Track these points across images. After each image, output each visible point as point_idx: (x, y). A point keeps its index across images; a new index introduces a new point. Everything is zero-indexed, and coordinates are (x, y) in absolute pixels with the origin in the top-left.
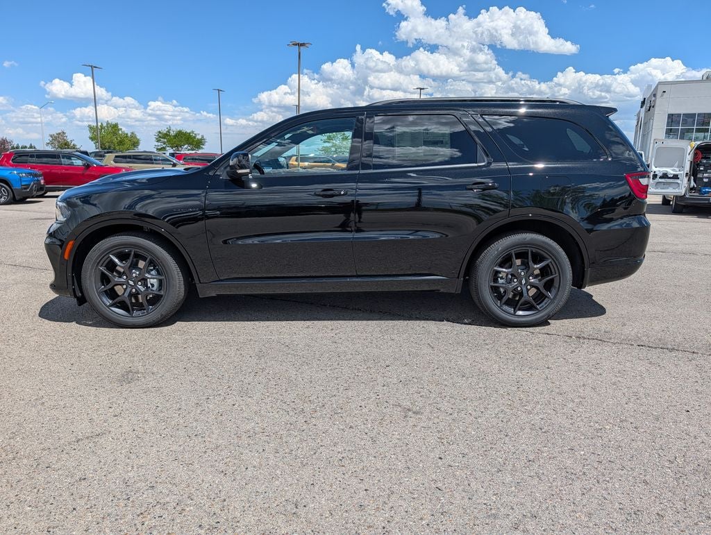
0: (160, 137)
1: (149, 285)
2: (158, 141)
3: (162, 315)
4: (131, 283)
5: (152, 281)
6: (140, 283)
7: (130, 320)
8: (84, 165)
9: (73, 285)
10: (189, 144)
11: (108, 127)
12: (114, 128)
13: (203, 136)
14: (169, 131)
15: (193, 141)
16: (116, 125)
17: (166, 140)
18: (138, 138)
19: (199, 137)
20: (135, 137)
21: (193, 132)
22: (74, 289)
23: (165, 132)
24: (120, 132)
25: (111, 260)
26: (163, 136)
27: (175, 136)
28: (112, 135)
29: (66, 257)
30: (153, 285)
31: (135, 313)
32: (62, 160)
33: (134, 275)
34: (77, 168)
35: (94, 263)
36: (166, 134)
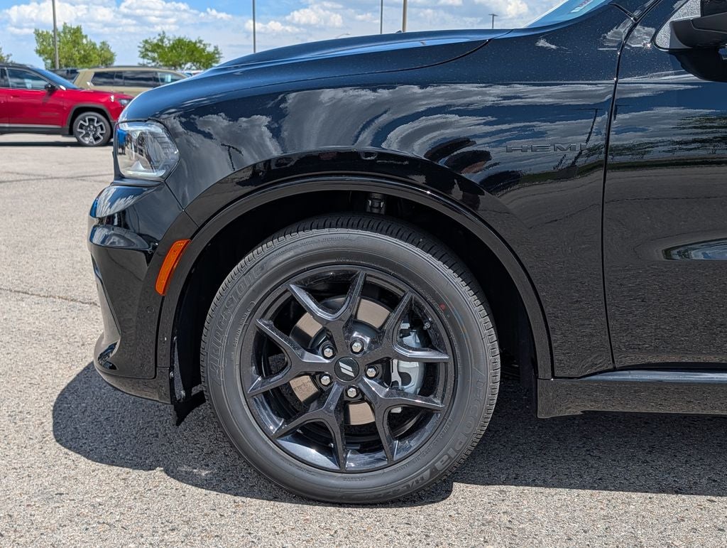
0: (147, 50)
1: (395, 377)
2: (143, 57)
3: (434, 471)
4: (347, 369)
5: (405, 366)
6: (371, 372)
7: (337, 482)
8: (46, 87)
9: (172, 369)
10: (194, 61)
11: (65, 33)
12: (75, 34)
13: (216, 48)
14: (162, 40)
15: (201, 56)
16: (78, 30)
17: (156, 55)
18: (112, 50)
19: (210, 49)
20: (108, 50)
21: (200, 42)
22: (172, 381)
23: (155, 41)
24: (84, 41)
25: (293, 299)
26: (153, 48)
27: (173, 48)
28: (71, 45)
29: (160, 288)
30: (406, 378)
31: (354, 461)
32: (10, 80)
33: (357, 347)
34: (34, 94)
35: (244, 308)
36: (157, 45)
